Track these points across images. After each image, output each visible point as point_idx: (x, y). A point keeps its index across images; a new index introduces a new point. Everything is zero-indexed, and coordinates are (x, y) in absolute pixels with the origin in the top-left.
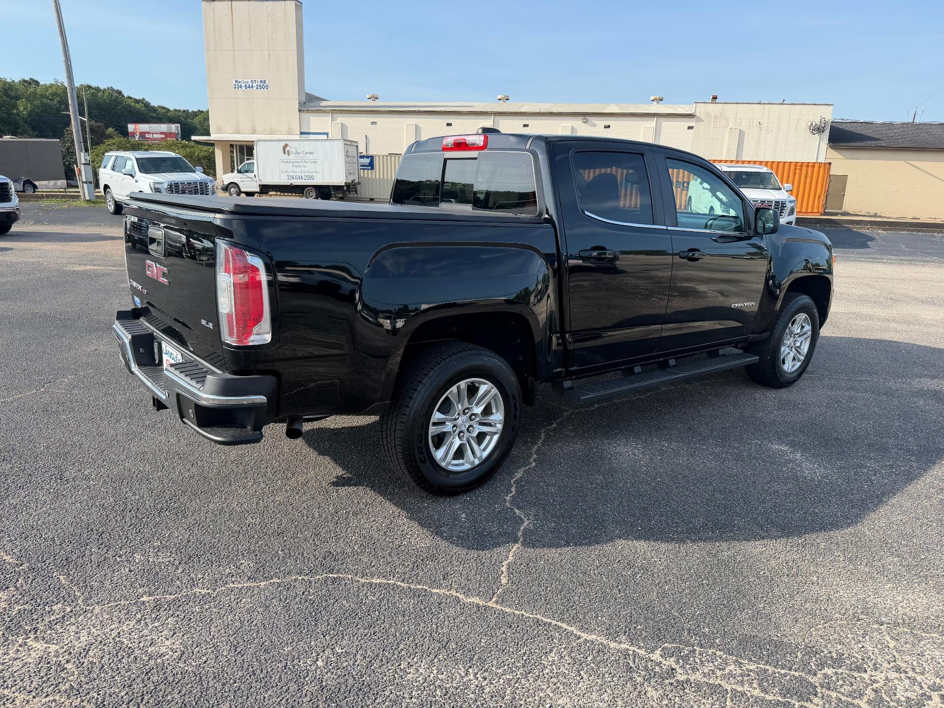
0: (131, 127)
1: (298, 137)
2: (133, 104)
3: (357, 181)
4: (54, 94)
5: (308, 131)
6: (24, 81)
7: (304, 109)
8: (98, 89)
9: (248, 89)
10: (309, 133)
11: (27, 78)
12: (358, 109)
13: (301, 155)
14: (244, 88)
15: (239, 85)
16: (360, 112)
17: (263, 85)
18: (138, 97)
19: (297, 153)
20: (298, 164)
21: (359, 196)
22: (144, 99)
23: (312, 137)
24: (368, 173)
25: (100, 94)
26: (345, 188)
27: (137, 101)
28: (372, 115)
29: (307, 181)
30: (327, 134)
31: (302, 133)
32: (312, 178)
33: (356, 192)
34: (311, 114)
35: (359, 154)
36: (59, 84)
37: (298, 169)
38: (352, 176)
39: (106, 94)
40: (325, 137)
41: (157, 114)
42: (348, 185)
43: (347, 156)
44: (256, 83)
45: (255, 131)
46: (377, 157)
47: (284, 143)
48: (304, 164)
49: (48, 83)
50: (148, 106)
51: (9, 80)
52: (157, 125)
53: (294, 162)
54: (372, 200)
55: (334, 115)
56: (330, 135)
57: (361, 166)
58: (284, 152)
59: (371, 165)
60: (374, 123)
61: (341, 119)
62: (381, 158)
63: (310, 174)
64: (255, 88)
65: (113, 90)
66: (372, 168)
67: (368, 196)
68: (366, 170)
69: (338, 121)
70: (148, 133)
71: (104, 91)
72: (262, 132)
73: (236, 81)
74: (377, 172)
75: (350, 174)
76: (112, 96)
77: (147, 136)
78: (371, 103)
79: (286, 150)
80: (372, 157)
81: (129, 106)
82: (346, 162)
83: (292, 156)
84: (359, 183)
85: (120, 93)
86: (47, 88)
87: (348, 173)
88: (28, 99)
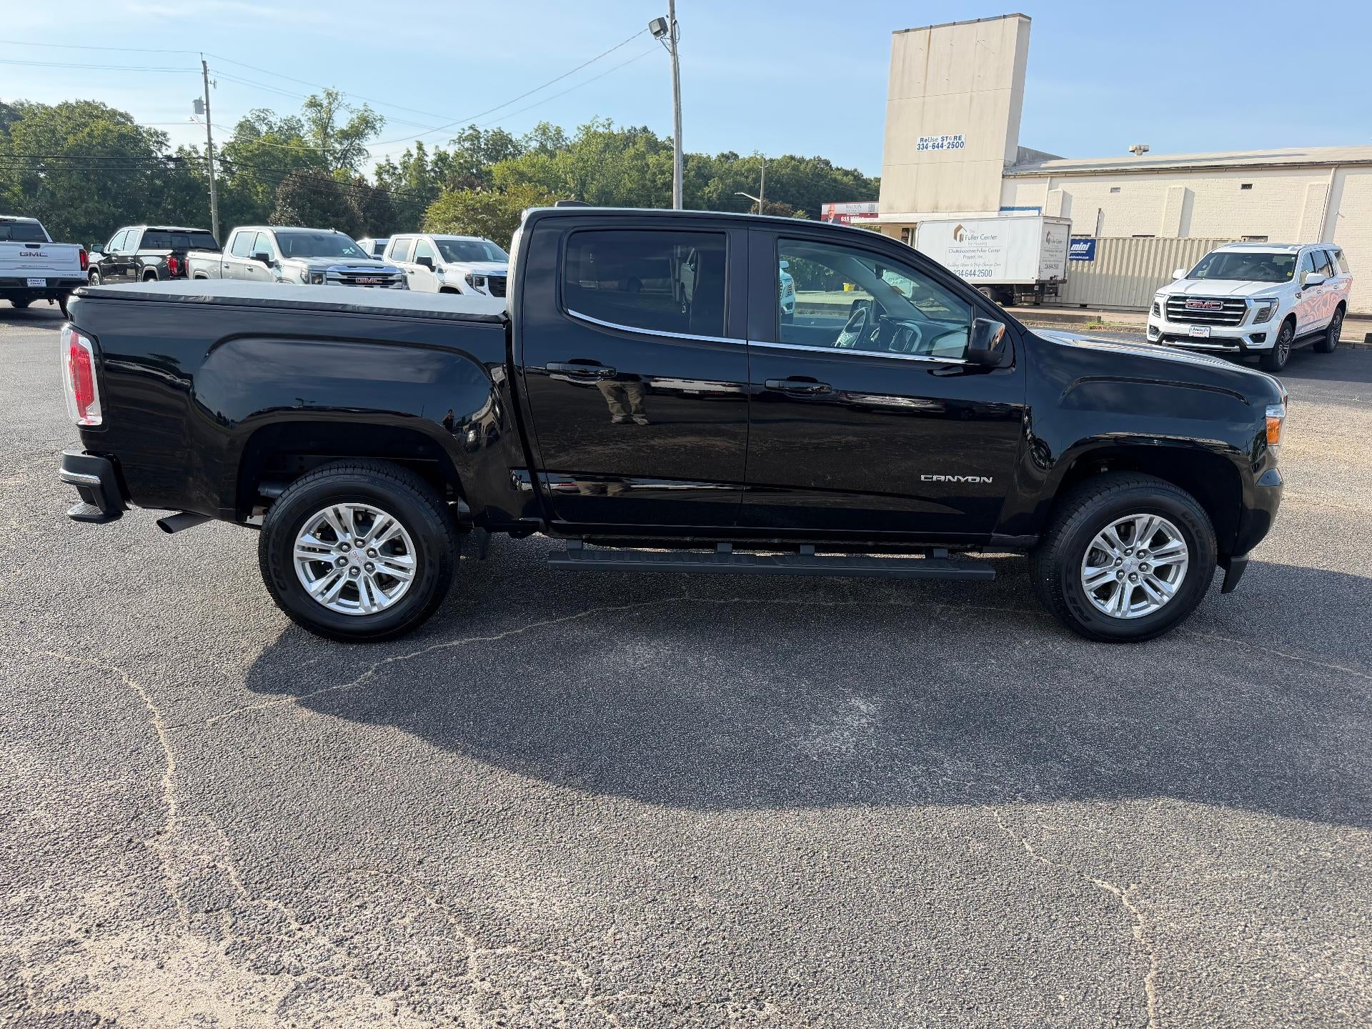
0: (825, 208)
1: (995, 215)
2: (839, 177)
3: (1059, 278)
4: (749, 170)
5: (1012, 206)
6: (723, 155)
7: (1010, 174)
8: (802, 161)
9: (936, 149)
10: (1013, 209)
11: (726, 152)
12: (1093, 169)
13: (979, 241)
14: (930, 148)
15: (925, 144)
16: (1094, 174)
17: (957, 143)
18: (849, 168)
19: (973, 238)
20: (973, 254)
21: (1064, 300)
22: (856, 170)
23: (1016, 213)
24: (1083, 266)
25: (802, 167)
26: (1036, 288)
27: (846, 173)
28: (1113, 178)
29: (981, 278)
30: (1039, 209)
31: (1002, 209)
32: (989, 273)
33: (1056, 295)
34: (1019, 181)
35: (1071, 238)
36: (758, 157)
37: (972, 261)
38: (1052, 270)
39: (810, 165)
40: (1036, 212)
41: (869, 189)
42: (1041, 284)
43: (1048, 241)
44: (948, 141)
45: (937, 208)
46: (1102, 241)
47: (956, 225)
48: (981, 254)
49: (746, 157)
50: (859, 179)
51: (705, 156)
52: (857, 204)
53: (967, 251)
54: (1083, 307)
55: (1054, 179)
56: (1043, 211)
57: (1071, 255)
58: (955, 238)
59: (1090, 254)
60: (1115, 190)
61: (1064, 185)
62: (1108, 241)
63: (987, 268)
64: (945, 148)
65: (820, 160)
66: (1091, 259)
67: (1079, 301)
68: (1081, 262)
69: (1059, 189)
70: (845, 215)
71: (808, 163)
72: (946, 208)
73: (922, 140)
74: (1099, 263)
75: (1048, 267)
76: (817, 168)
77: (842, 219)
78: (1135, 158)
79: (959, 234)
80: (1093, 241)
81: (835, 180)
82: (1044, 250)
83: (965, 242)
84: (1064, 281)
85: (827, 163)
86: (745, 162)
87: (1045, 265)
88: (721, 178)
